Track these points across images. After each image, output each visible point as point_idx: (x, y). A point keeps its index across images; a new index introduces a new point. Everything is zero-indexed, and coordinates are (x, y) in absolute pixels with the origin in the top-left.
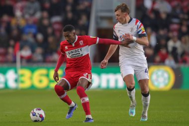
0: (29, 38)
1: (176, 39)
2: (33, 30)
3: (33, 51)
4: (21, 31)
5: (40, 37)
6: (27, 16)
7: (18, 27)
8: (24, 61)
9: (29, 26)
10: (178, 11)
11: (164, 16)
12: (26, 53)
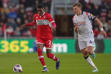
0: (12, 21)
1: (104, 22)
2: (14, 16)
3: (14, 29)
4: (7, 16)
5: (19, 20)
6: (11, 7)
7: (5, 14)
8: (9, 35)
9: (12, 13)
10: (105, 4)
11: (97, 7)
12: (10, 30)
